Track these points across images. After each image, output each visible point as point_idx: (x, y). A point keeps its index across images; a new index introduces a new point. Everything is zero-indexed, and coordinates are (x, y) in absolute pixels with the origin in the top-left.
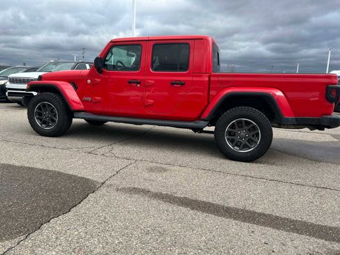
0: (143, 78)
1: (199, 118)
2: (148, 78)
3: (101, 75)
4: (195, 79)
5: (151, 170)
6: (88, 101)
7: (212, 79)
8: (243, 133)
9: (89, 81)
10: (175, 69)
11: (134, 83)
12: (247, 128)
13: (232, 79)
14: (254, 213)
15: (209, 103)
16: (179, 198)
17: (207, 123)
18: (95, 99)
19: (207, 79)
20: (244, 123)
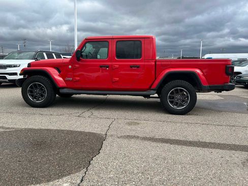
0: (110, 63)
1: (150, 89)
2: (114, 63)
3: (80, 62)
4: (146, 63)
5: (129, 124)
6: (69, 81)
7: (157, 63)
8: (178, 96)
9: (70, 67)
10: (132, 57)
11: (104, 67)
12: (181, 93)
13: (169, 63)
14: (205, 143)
15: (156, 79)
16: (159, 139)
17: (155, 92)
18: (75, 79)
19: (153, 63)
20: (179, 90)
